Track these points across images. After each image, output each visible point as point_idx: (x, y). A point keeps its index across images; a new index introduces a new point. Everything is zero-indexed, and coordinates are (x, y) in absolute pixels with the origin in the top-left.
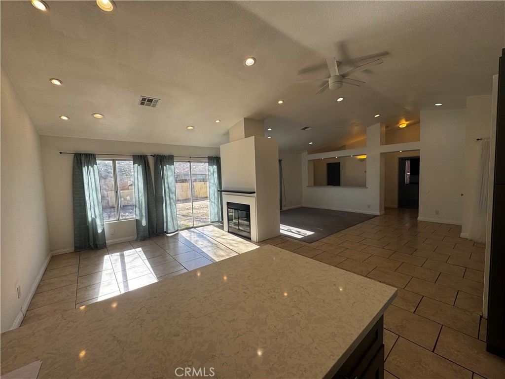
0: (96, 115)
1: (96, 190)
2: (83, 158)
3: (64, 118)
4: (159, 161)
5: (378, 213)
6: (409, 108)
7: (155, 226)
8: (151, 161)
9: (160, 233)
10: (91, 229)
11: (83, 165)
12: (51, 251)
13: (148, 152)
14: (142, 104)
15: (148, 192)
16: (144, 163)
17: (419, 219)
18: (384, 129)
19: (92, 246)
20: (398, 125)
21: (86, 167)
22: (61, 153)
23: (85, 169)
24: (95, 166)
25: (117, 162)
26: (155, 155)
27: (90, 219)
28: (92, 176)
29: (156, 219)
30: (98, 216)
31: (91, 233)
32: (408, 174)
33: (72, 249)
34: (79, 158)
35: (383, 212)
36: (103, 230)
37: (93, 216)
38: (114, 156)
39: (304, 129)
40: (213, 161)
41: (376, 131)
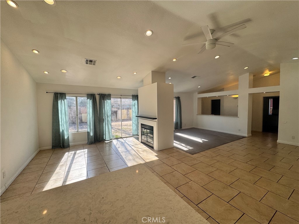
0: (63, 71)
1: (65, 114)
2: (59, 96)
3: (46, 73)
4: (102, 97)
5: (246, 135)
6: (271, 62)
7: (98, 136)
8: (98, 98)
9: (101, 141)
10: (61, 136)
11: (58, 99)
12: (39, 147)
13: (96, 92)
14: (87, 63)
15: (94, 116)
16: (93, 98)
17: (278, 141)
18: (252, 77)
19: (62, 146)
20: (263, 74)
21: (60, 100)
22: (47, 92)
23: (59, 102)
24: (65, 100)
25: (78, 98)
26: (100, 94)
27: (61, 130)
28: (63, 106)
29: (99, 132)
30: (65, 129)
31: (61, 138)
32: (271, 108)
33: (51, 147)
34: (56, 96)
35: (251, 135)
36: (68, 137)
37: (63, 129)
38: (77, 95)
39: (193, 77)
40: (135, 98)
41: (246, 79)
